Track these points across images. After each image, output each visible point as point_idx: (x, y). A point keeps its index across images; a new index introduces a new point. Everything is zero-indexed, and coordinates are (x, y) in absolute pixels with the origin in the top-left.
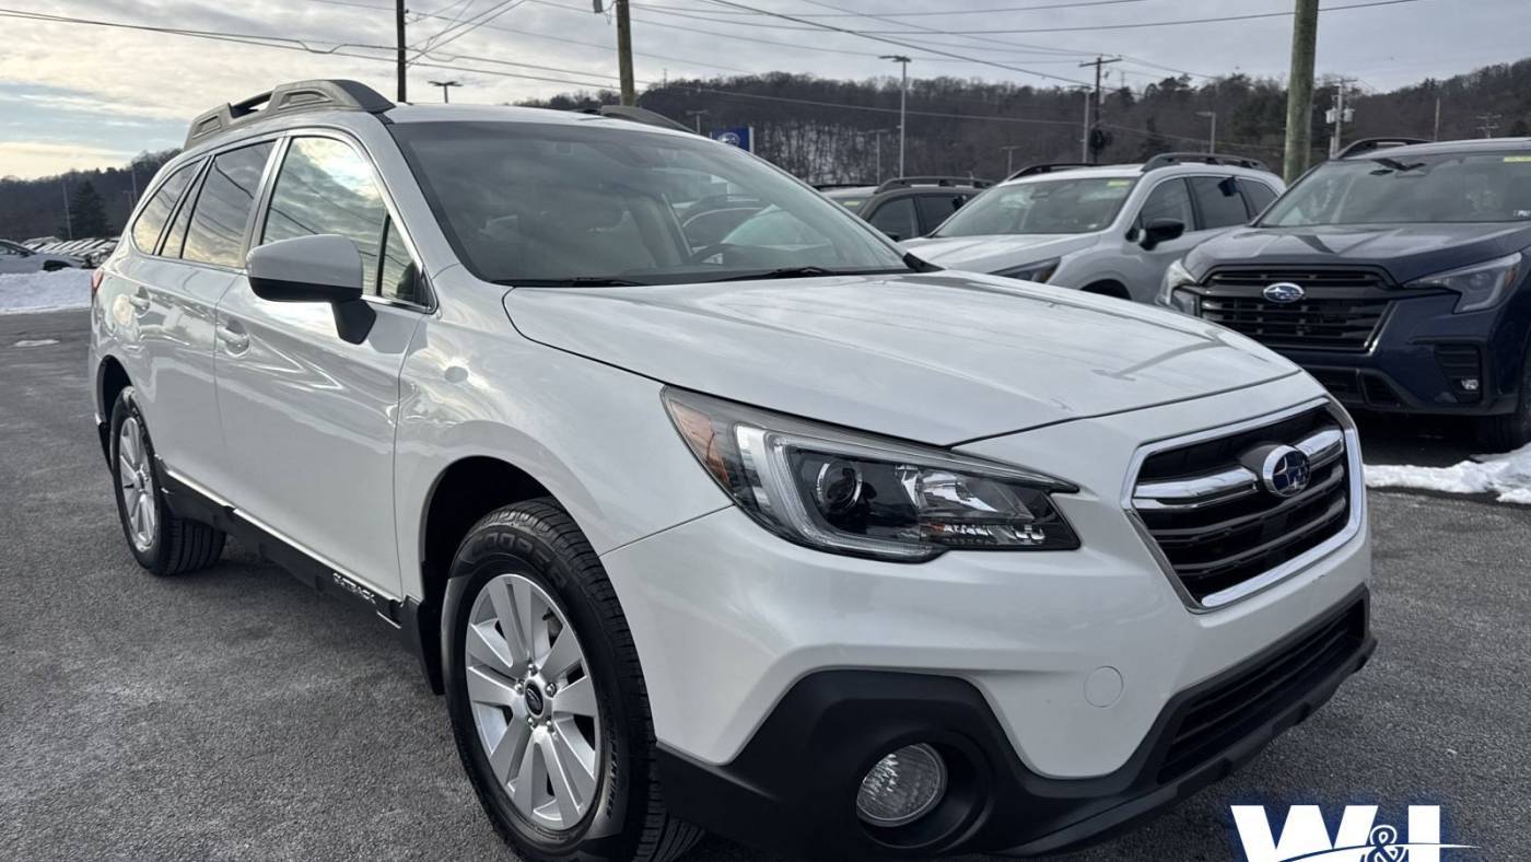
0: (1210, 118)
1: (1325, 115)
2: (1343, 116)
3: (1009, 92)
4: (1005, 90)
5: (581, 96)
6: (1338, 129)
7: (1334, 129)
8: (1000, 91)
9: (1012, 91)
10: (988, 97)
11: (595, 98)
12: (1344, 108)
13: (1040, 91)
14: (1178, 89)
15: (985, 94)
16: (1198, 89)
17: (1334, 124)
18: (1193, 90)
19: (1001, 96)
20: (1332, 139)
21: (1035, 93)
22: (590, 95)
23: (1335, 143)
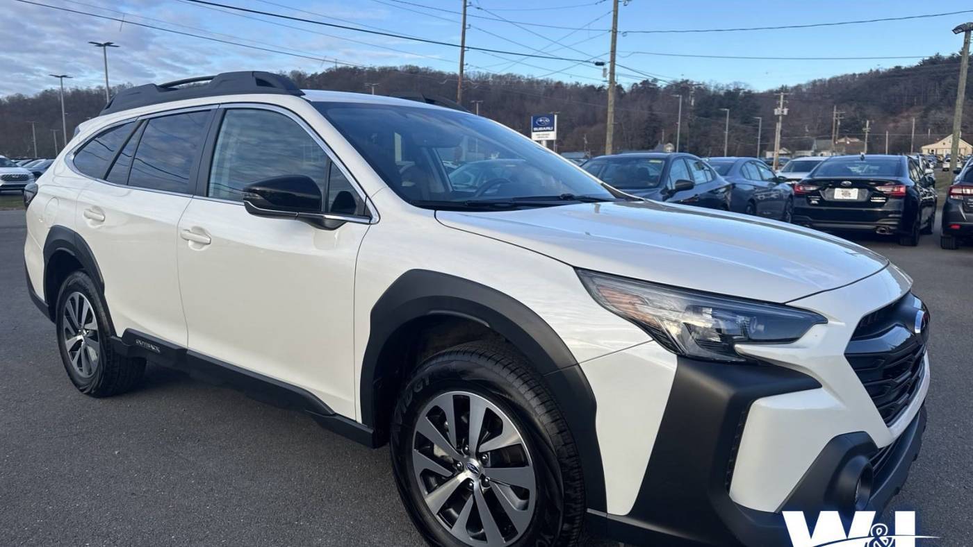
2: (783, 112)
4: (547, 83)
6: (780, 118)
8: (544, 84)
9: (551, 83)
10: (537, 87)
12: (783, 108)
13: (567, 84)
15: (535, 85)
16: (662, 87)
17: (779, 116)
18: (660, 88)
19: (545, 87)
20: (777, 124)
21: (565, 86)
23: (779, 126)
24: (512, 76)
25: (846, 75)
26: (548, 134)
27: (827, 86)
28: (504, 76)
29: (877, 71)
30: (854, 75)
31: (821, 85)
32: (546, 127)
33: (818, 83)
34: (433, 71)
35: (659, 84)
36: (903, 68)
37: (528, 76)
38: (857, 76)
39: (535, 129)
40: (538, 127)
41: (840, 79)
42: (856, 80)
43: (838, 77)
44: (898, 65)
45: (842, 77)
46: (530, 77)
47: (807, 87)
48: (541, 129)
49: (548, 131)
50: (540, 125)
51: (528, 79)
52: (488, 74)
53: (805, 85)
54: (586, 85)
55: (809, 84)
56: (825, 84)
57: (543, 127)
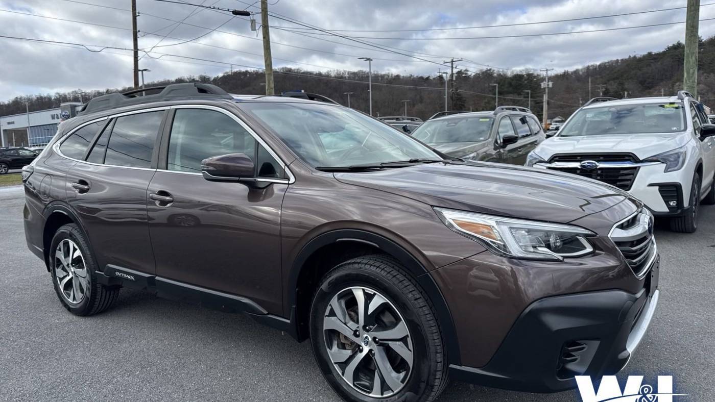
0: (496, 86)
1: (540, 85)
2: (548, 85)
3: (390, 77)
4: (388, 76)
5: (190, 78)
7: (545, 91)
8: (386, 77)
9: (391, 76)
10: (382, 79)
11: (197, 79)
12: (548, 82)
13: (403, 77)
14: (464, 75)
15: (380, 78)
16: (472, 75)
17: (545, 88)
18: (470, 75)
19: (387, 79)
21: (402, 78)
22: (195, 78)
23: (545, 98)
24: (362, 72)
25: (611, 61)
27: (598, 69)
28: (356, 73)
29: (635, 57)
30: (618, 60)
31: (593, 69)
33: (591, 68)
34: (303, 71)
35: (469, 73)
36: (653, 53)
37: (374, 71)
38: (620, 61)
41: (607, 64)
42: (619, 64)
43: (606, 63)
44: (650, 51)
45: (608, 62)
46: (376, 73)
47: (583, 71)
51: (375, 74)
52: (345, 71)
53: (582, 69)
54: (417, 76)
55: (584, 69)
56: (596, 68)
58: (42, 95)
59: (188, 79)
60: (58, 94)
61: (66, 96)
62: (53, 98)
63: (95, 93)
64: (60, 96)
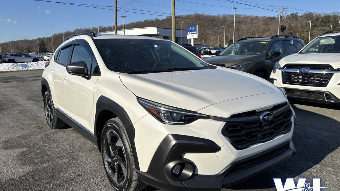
3: (252, 17)
8: (250, 17)
14: (295, 16)
15: (247, 18)
21: (259, 17)
26: (194, 35)
32: (193, 32)
39: (188, 33)
40: (190, 32)
48: (191, 33)
49: (194, 33)
50: (191, 31)
51: (244, 16)
54: (268, 17)
57: (191, 32)
58: (86, 28)
59: (150, 20)
60: (93, 28)
61: (96, 29)
62: (91, 30)
63: (109, 27)
64: (94, 28)
